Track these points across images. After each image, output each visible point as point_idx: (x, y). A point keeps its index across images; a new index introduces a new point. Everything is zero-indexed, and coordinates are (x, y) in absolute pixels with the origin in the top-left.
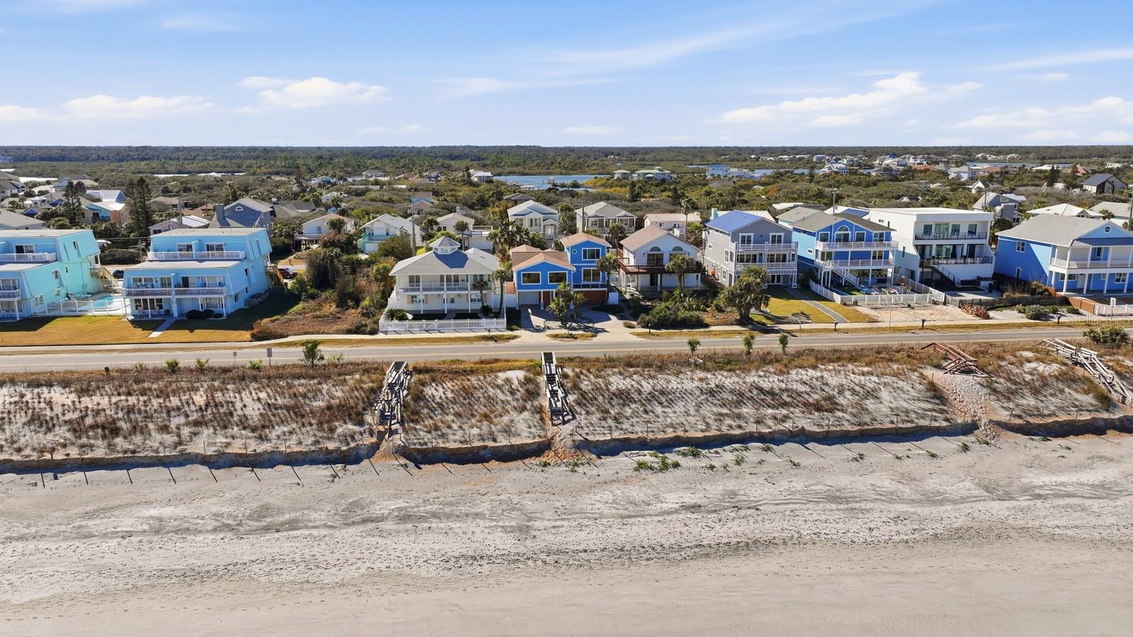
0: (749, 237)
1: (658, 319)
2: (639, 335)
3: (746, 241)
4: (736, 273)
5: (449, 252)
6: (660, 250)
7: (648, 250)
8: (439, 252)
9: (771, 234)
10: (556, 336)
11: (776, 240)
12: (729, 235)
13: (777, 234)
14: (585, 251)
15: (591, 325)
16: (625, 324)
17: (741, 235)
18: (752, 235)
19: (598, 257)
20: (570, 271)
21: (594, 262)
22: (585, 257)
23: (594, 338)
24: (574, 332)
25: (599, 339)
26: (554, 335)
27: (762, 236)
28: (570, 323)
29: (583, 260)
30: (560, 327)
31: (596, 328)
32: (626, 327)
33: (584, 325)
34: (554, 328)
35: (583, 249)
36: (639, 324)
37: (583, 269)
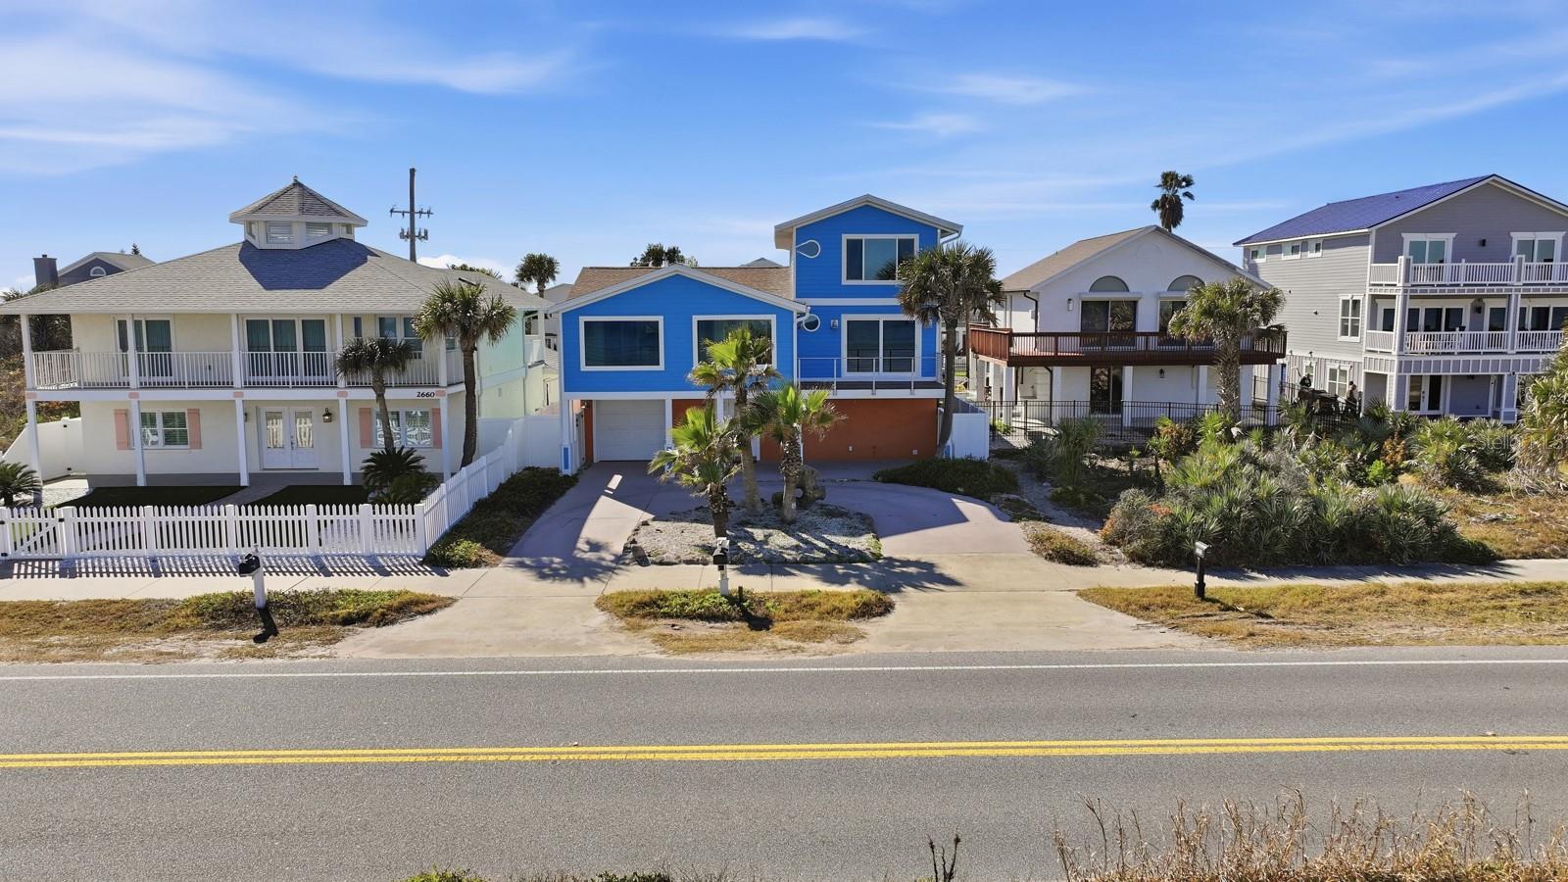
0: (1438, 246)
1: (1225, 519)
2: (1141, 606)
3: (1426, 255)
4: (1404, 366)
5: (299, 241)
6: (1124, 288)
7: (1083, 289)
8: (260, 242)
9: (1517, 236)
10: (649, 608)
11: (1535, 258)
12: (1362, 240)
13: (1540, 235)
14: (855, 247)
15: (863, 543)
16: (1038, 541)
17: (1407, 238)
18: (1448, 238)
20: (784, 314)
22: (855, 272)
23: (872, 627)
24: (758, 585)
25: (890, 635)
26: (638, 598)
27: (1483, 243)
28: (766, 527)
29: (845, 282)
30: (697, 555)
31: (890, 559)
32: (1050, 558)
33: (831, 544)
34: (670, 556)
35: (845, 237)
36: (1111, 542)
37: (845, 318)
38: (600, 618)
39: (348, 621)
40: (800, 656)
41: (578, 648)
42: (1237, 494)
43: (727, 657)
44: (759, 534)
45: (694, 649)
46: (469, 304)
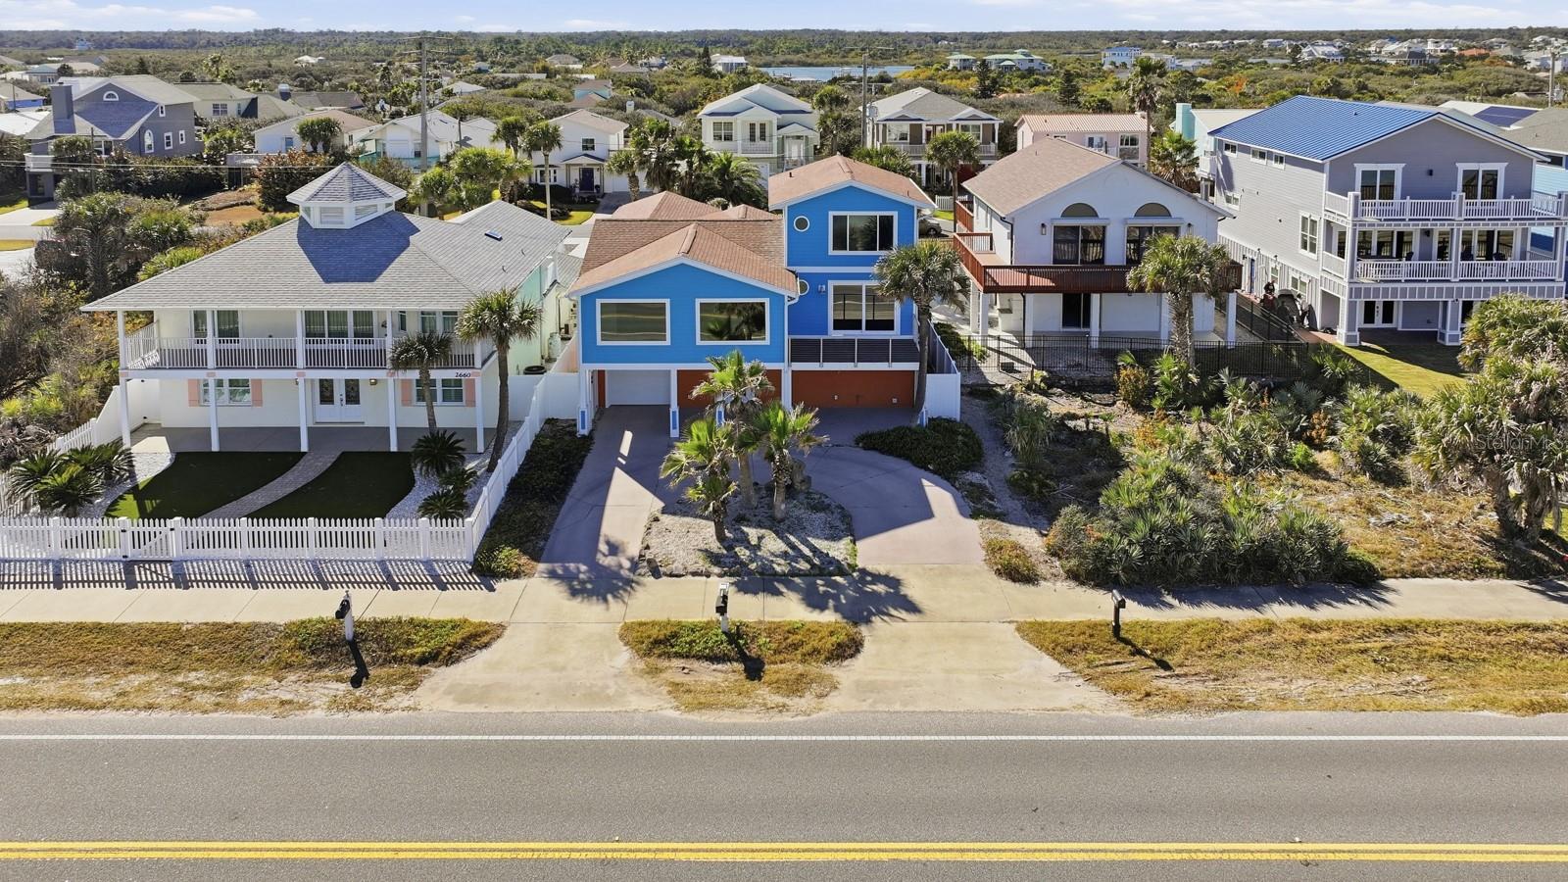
0: (1389, 175)
1: (1147, 545)
2: (1065, 649)
3: (1376, 188)
5: (349, 221)
6: (1093, 214)
7: (1055, 214)
8: (315, 222)
9: (1462, 167)
10: (664, 644)
11: (1481, 186)
12: (1319, 168)
13: (1483, 167)
14: (841, 220)
15: (838, 550)
16: (994, 549)
17: (1360, 168)
18: (1398, 168)
19: (886, 244)
20: (777, 299)
21: (870, 261)
22: (839, 243)
23: (845, 673)
25: (858, 684)
26: (655, 633)
27: (1431, 173)
28: (759, 525)
29: (831, 252)
30: (702, 564)
31: (864, 572)
32: (999, 573)
33: (814, 550)
34: (677, 567)
35: (832, 214)
36: (1054, 552)
37: (831, 284)
38: (624, 656)
39: (423, 661)
40: (786, 718)
41: (609, 699)
42: (1158, 519)
43: (727, 717)
44: (753, 533)
45: (702, 706)
46: (503, 311)
